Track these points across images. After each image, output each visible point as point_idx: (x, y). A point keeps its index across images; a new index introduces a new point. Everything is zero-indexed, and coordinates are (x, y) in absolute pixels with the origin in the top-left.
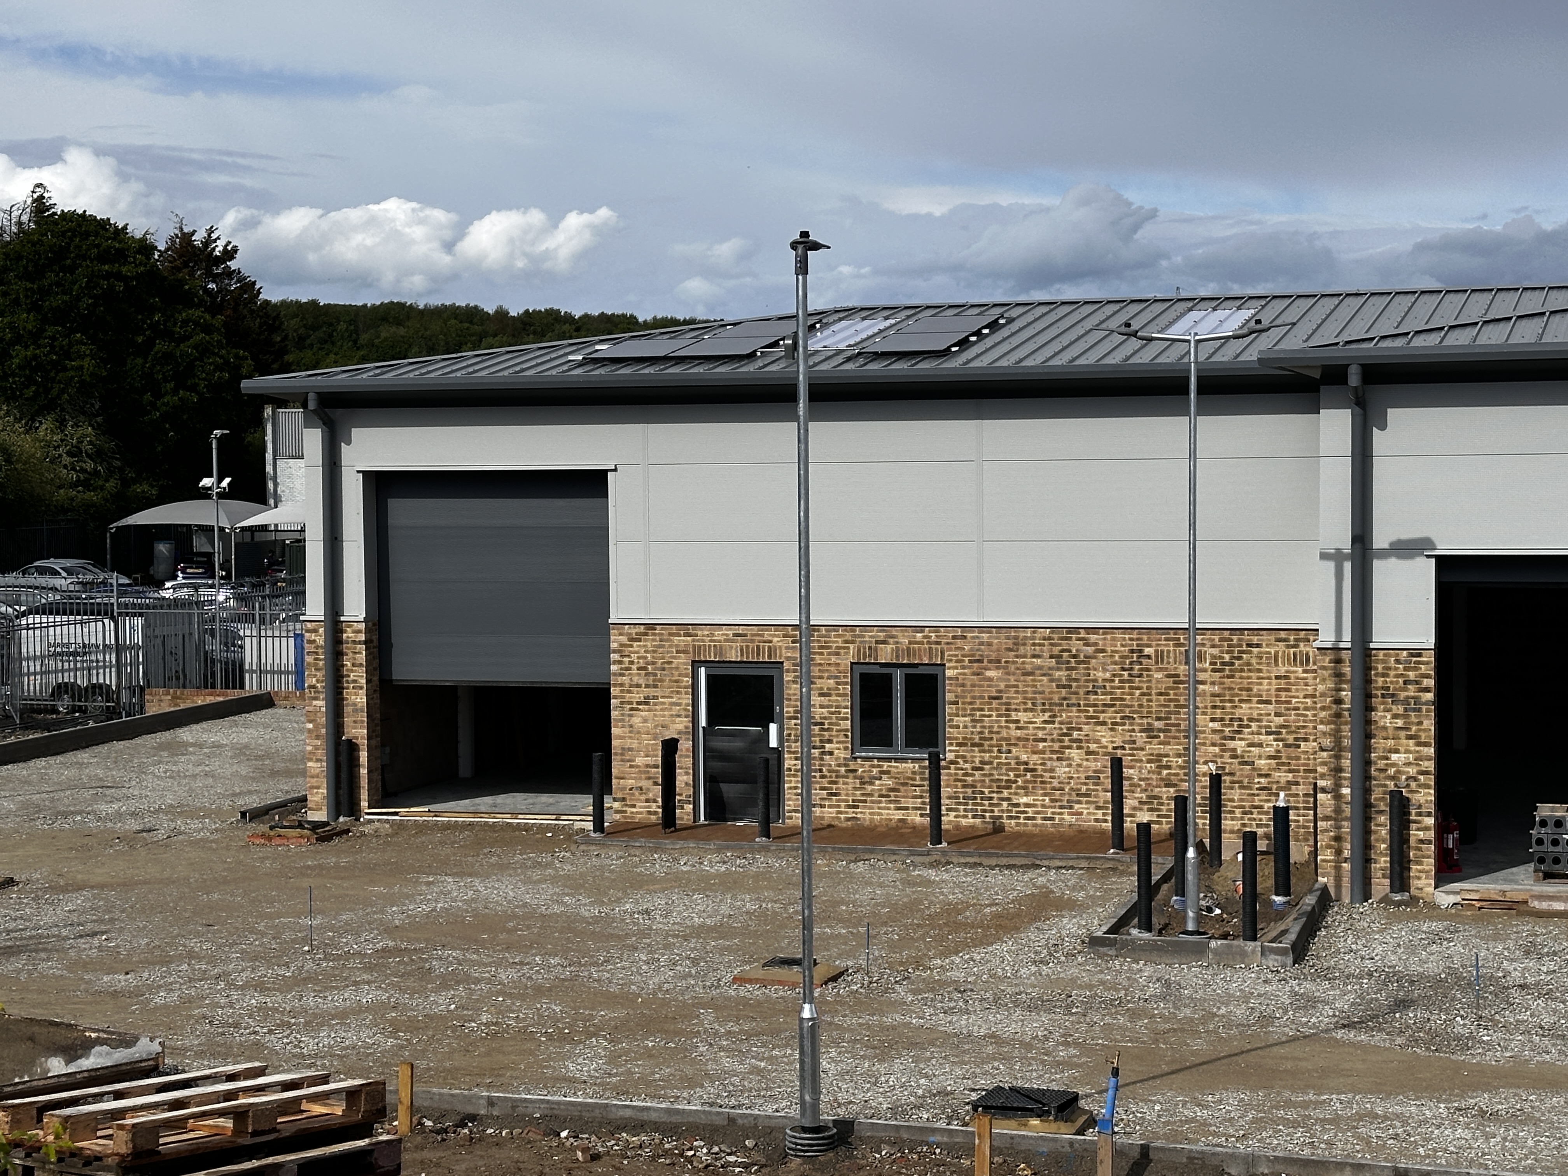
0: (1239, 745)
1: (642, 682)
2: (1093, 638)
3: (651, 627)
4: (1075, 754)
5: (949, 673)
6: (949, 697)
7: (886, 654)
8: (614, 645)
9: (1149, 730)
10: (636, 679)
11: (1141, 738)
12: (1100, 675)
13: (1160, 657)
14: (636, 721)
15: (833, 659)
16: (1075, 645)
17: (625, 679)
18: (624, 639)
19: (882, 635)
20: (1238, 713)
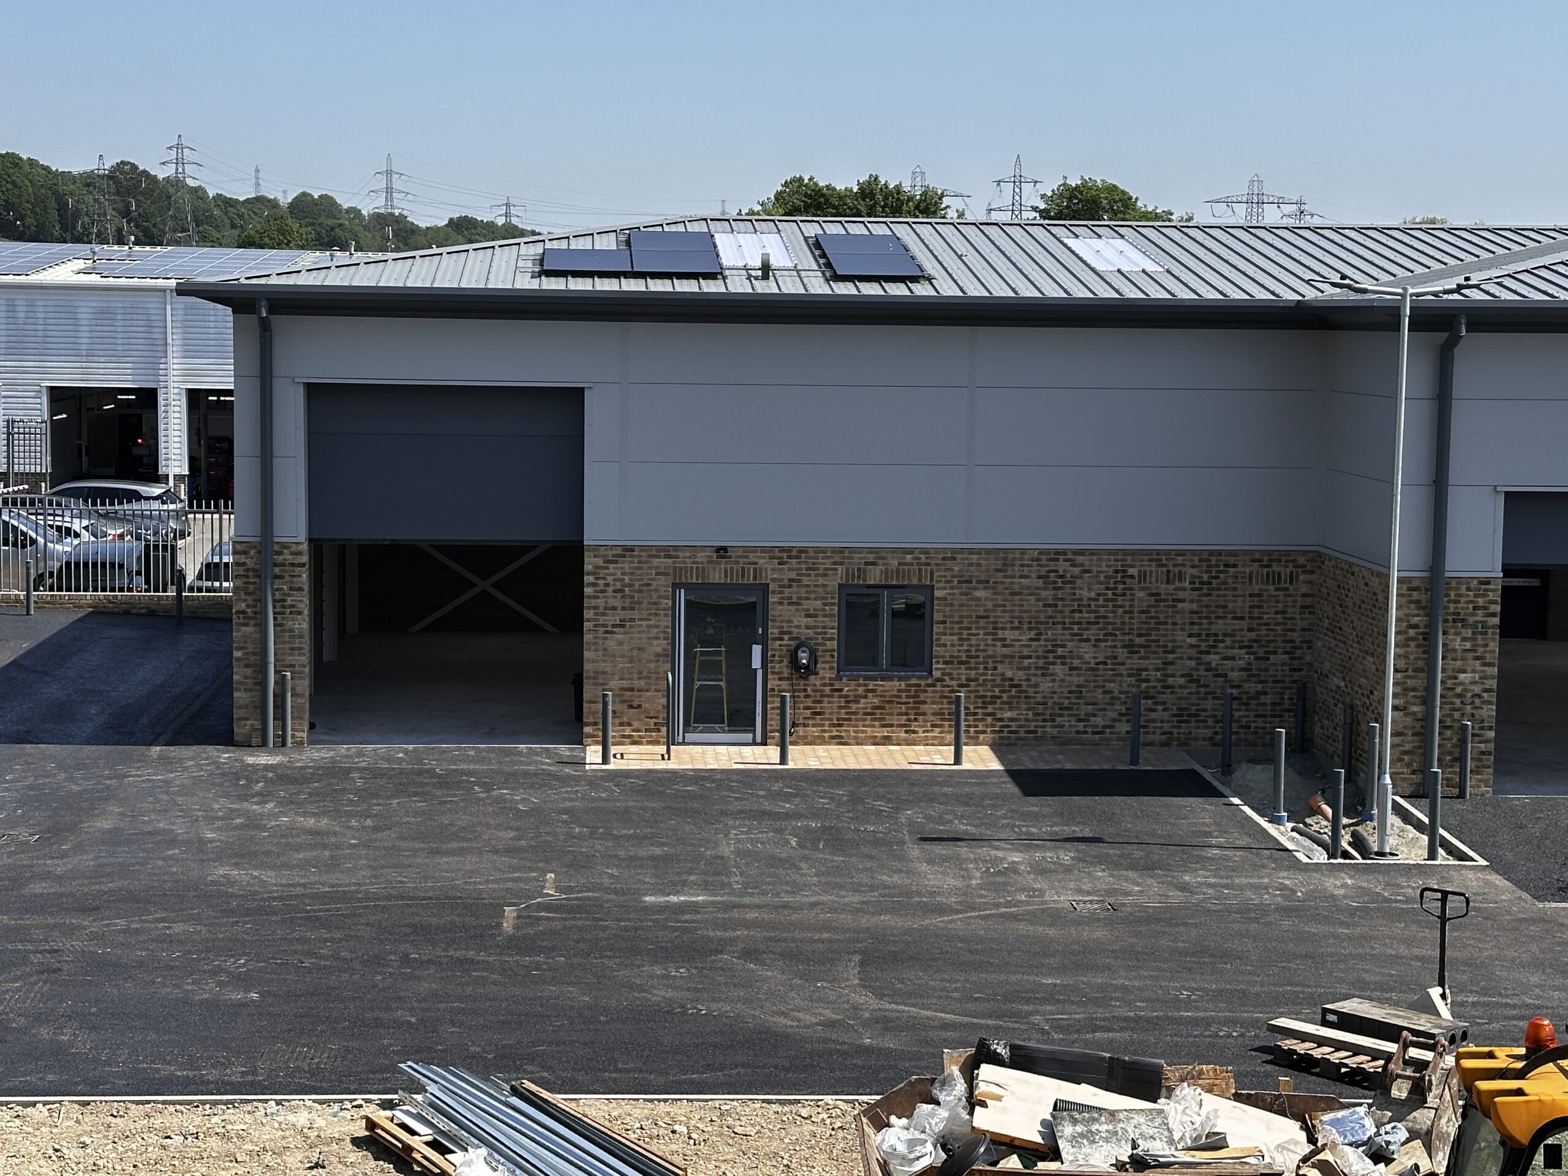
0: (1214, 659)
1: (618, 603)
2: (1079, 559)
3: (631, 549)
4: (1059, 670)
5: (938, 593)
6: (937, 616)
7: (875, 576)
8: (588, 567)
9: (1131, 647)
10: (611, 602)
11: (1122, 653)
12: (1085, 594)
13: (1143, 576)
14: (611, 644)
15: (821, 581)
16: (1062, 566)
17: (600, 602)
18: (599, 561)
19: (871, 557)
20: (1214, 629)
